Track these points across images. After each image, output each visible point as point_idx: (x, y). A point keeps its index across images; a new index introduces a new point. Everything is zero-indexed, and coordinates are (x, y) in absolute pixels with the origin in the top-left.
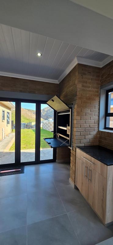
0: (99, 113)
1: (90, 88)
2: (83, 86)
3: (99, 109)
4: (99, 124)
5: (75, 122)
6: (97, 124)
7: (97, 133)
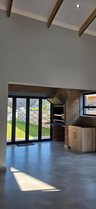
0: (80, 106)
1: (75, 93)
2: (71, 92)
3: (80, 104)
4: (80, 112)
5: (67, 111)
6: (79, 112)
7: (79, 117)
